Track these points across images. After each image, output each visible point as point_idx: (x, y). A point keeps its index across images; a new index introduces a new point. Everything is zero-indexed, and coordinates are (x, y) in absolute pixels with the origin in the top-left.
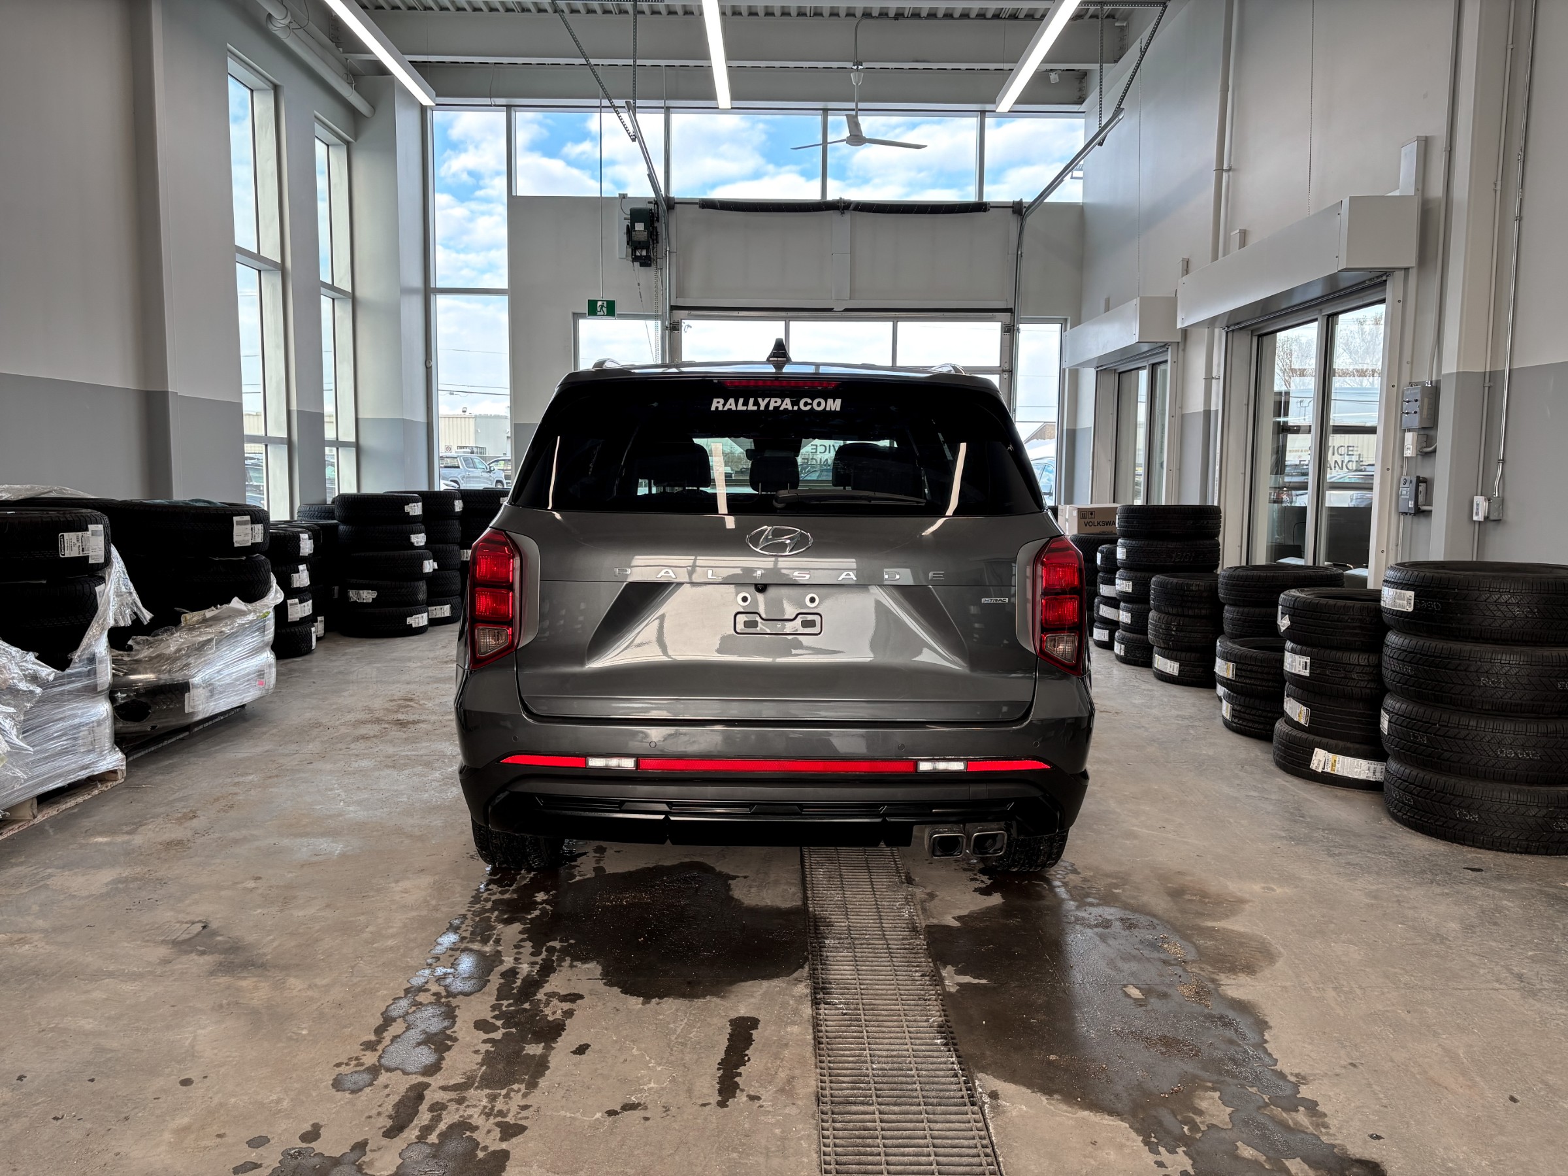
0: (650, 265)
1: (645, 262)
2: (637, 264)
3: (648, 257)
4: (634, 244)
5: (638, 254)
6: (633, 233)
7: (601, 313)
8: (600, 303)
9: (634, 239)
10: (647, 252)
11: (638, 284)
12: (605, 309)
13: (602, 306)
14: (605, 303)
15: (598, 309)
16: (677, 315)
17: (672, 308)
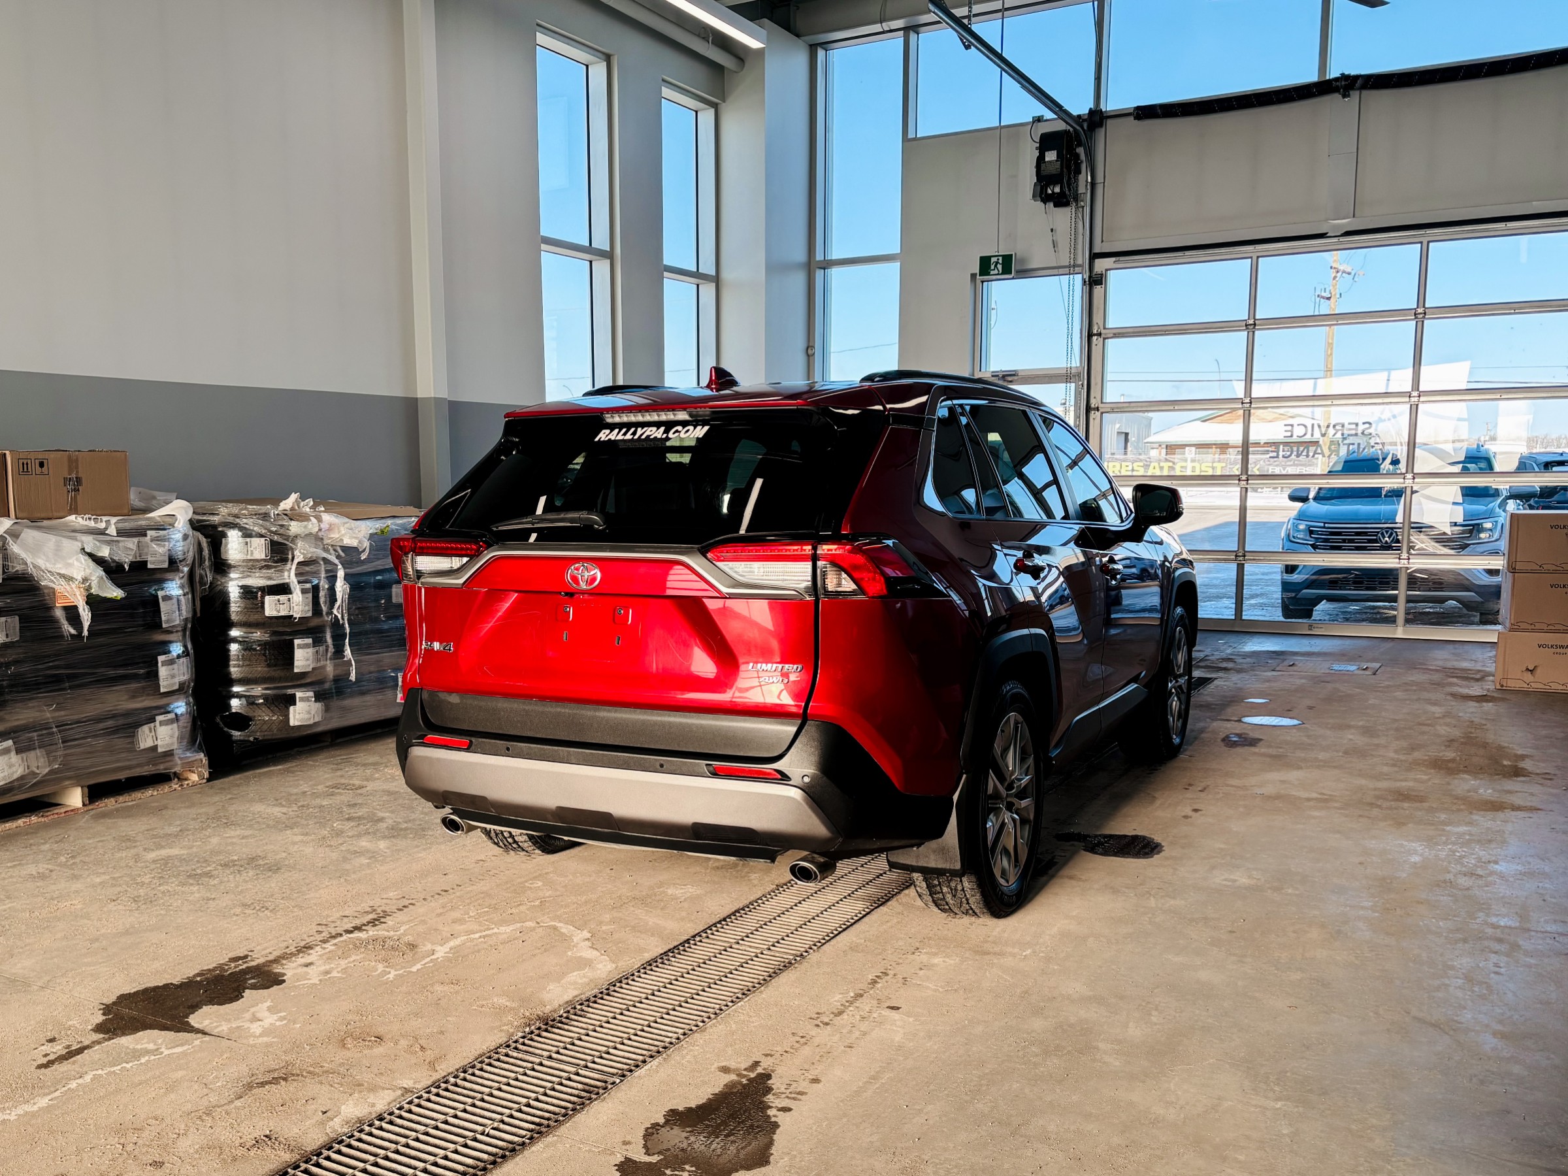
0: (1067, 204)
1: (1060, 201)
2: (1049, 205)
3: (1062, 193)
4: (1044, 179)
5: (1050, 192)
6: (1043, 166)
7: (996, 272)
8: (993, 260)
9: (1043, 173)
10: (1061, 188)
11: (1052, 230)
12: (1000, 267)
13: (997, 263)
14: (1001, 258)
15: (992, 267)
16: (1101, 265)
17: (1094, 256)
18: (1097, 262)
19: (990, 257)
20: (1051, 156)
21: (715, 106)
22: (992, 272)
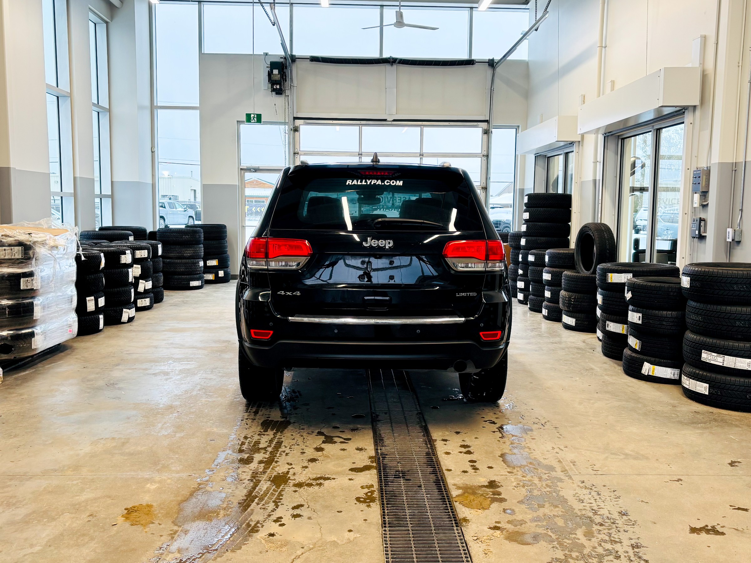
1: (279, 92)
2: (274, 93)
3: (280, 89)
4: (272, 82)
5: (275, 87)
6: (272, 76)
7: (254, 121)
8: (252, 115)
9: (272, 79)
10: (280, 86)
11: (275, 105)
12: (255, 119)
13: (254, 117)
14: (256, 115)
15: (252, 119)
16: (298, 122)
17: (295, 118)
18: (296, 121)
19: (251, 114)
20: (276, 72)
21: (107, 23)
22: (252, 121)
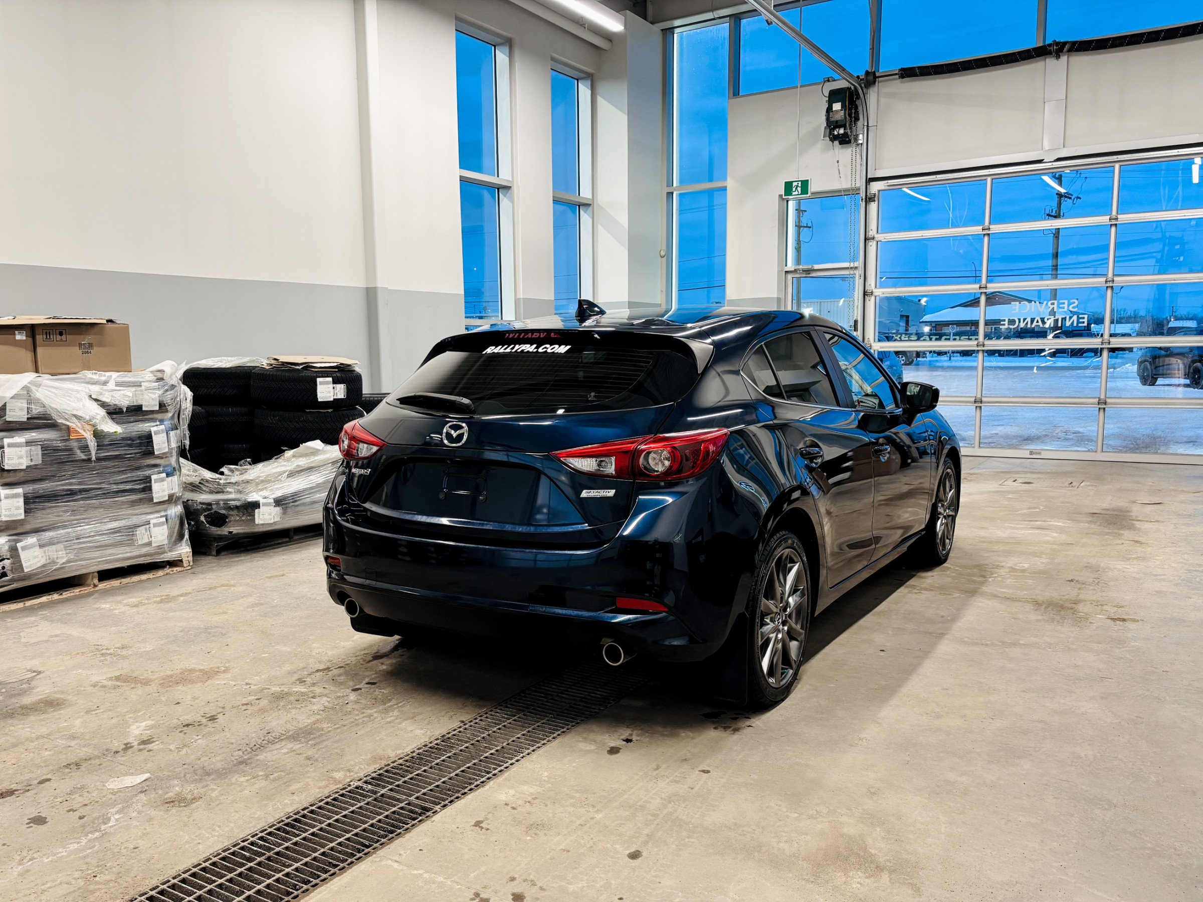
0: (849, 142)
1: (844, 140)
2: (837, 143)
3: (845, 134)
4: (832, 125)
5: (836, 133)
6: (831, 113)
8: (795, 184)
9: (831, 119)
10: (845, 131)
11: (838, 162)
13: (797, 186)
14: (800, 182)
15: (794, 190)
16: (875, 186)
17: (869, 180)
18: (871, 185)
19: (793, 182)
20: (837, 106)
